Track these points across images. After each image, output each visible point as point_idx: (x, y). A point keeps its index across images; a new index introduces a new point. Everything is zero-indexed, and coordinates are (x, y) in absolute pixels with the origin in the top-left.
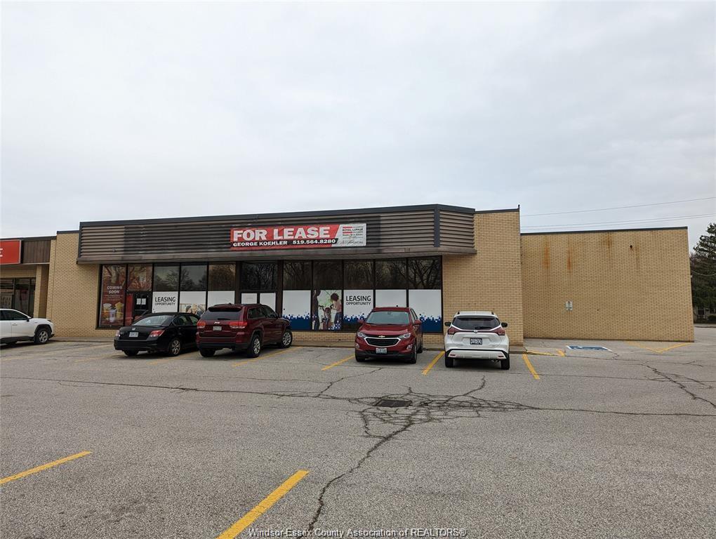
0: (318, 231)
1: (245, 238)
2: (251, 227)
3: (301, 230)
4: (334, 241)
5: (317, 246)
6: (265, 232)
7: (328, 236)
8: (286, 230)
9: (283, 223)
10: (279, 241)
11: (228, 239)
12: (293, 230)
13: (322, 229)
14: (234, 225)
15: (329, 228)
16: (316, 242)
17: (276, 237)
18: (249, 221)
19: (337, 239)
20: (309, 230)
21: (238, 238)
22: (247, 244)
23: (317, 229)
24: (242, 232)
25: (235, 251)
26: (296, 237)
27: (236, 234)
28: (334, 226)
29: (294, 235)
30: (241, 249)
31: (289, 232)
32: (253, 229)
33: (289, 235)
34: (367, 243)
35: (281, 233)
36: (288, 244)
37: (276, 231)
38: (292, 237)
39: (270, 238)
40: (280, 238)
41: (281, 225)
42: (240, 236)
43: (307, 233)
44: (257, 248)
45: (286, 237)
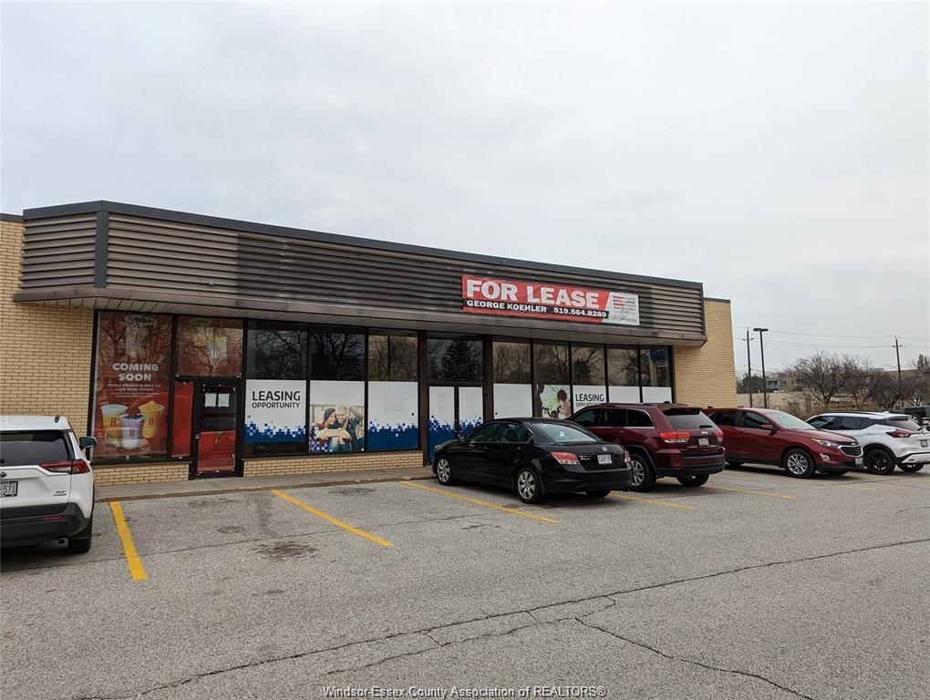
0: (584, 297)
1: (486, 294)
2: (493, 277)
3: (563, 292)
4: (604, 315)
5: (583, 319)
6: (514, 289)
7: (597, 307)
8: (544, 290)
9: (537, 278)
10: (535, 305)
11: (459, 292)
12: (552, 290)
13: (589, 295)
14: (465, 270)
15: (597, 295)
16: (583, 312)
17: (531, 299)
18: (489, 267)
19: (607, 313)
20: (574, 294)
21: (475, 292)
22: (489, 305)
23: (583, 295)
24: (479, 283)
25: (470, 313)
26: (558, 303)
27: (471, 286)
28: (604, 293)
29: (555, 298)
30: (479, 311)
31: (548, 293)
32: (499, 282)
33: (548, 299)
34: (641, 322)
35: (537, 294)
36: (548, 312)
37: (530, 289)
38: (552, 302)
39: (522, 300)
40: (536, 301)
41: (535, 281)
42: (478, 289)
43: (571, 299)
44: (504, 313)
45: (544, 301)
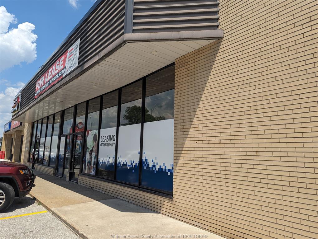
0: (59, 64)
1: (39, 87)
2: (41, 76)
3: (54, 67)
4: (64, 70)
5: (57, 80)
7: (62, 67)
10: (46, 84)
12: (51, 69)
13: (61, 61)
15: (63, 58)
16: (57, 76)
20: (57, 66)
22: (38, 92)
24: (38, 82)
28: (66, 53)
31: (50, 72)
33: (50, 76)
37: (47, 75)
39: (44, 82)
43: (55, 70)
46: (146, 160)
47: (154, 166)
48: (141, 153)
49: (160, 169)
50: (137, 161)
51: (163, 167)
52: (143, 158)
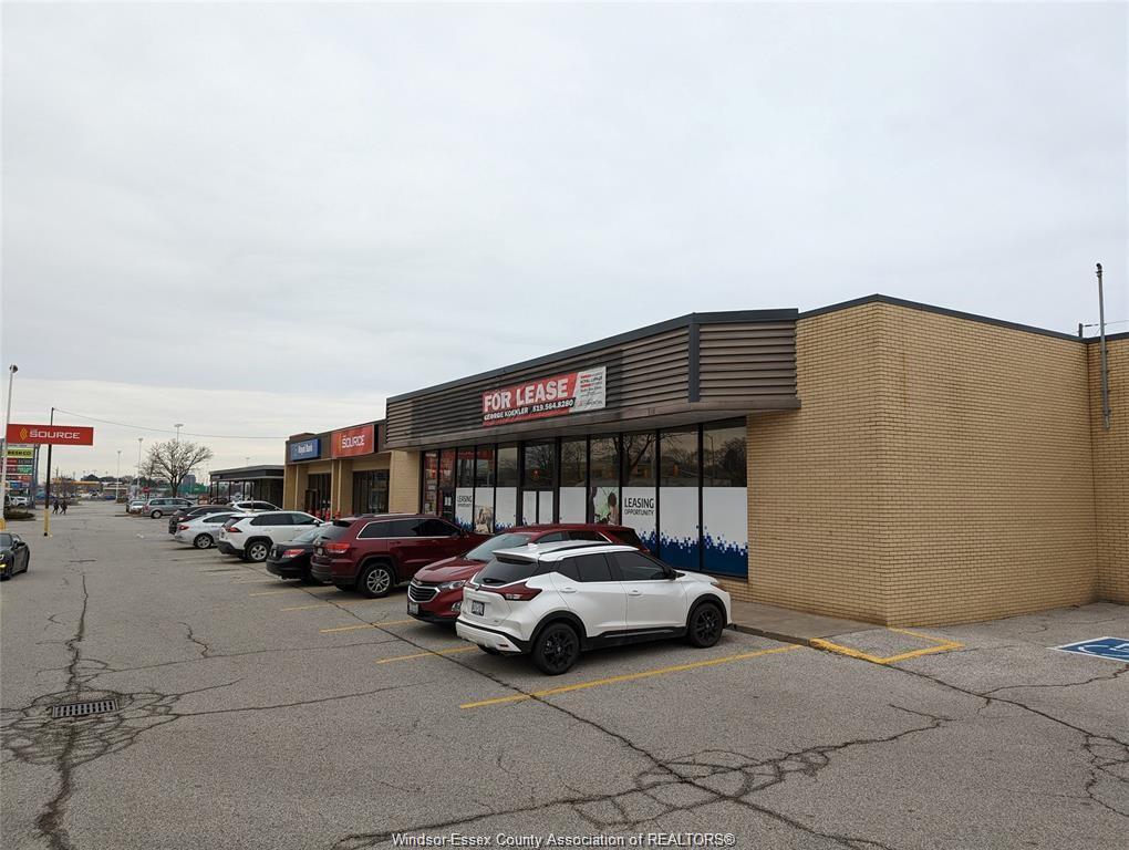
0: (556, 387)
1: (494, 406)
2: (498, 389)
3: (540, 387)
4: (571, 403)
5: (555, 413)
6: (509, 395)
7: (566, 395)
8: (527, 390)
9: (525, 378)
10: (521, 408)
11: (481, 410)
12: (533, 388)
13: (560, 383)
14: (484, 388)
15: (567, 380)
16: (554, 405)
17: (519, 402)
18: (496, 380)
19: (575, 399)
20: (548, 387)
21: (488, 407)
22: (495, 416)
23: (555, 384)
24: (491, 397)
26: (536, 400)
27: (487, 402)
28: (572, 376)
29: (534, 396)
30: (490, 423)
31: (530, 391)
32: (500, 392)
33: (530, 398)
34: (606, 403)
35: (523, 395)
36: (529, 412)
37: (519, 392)
38: (532, 401)
39: (514, 404)
40: (522, 402)
41: (523, 382)
42: (490, 403)
43: (546, 392)
44: (503, 422)
45: (527, 400)
46: (709, 537)
47: (721, 545)
48: (700, 527)
49: (730, 549)
50: (695, 538)
51: (734, 547)
52: (705, 534)
